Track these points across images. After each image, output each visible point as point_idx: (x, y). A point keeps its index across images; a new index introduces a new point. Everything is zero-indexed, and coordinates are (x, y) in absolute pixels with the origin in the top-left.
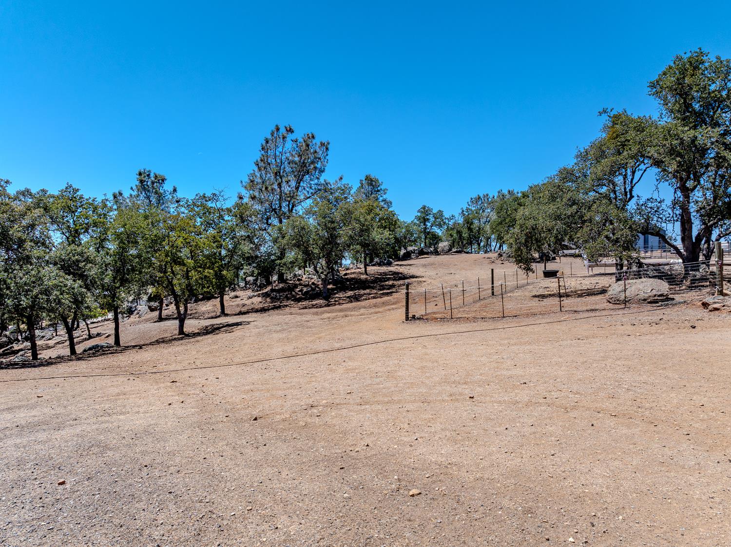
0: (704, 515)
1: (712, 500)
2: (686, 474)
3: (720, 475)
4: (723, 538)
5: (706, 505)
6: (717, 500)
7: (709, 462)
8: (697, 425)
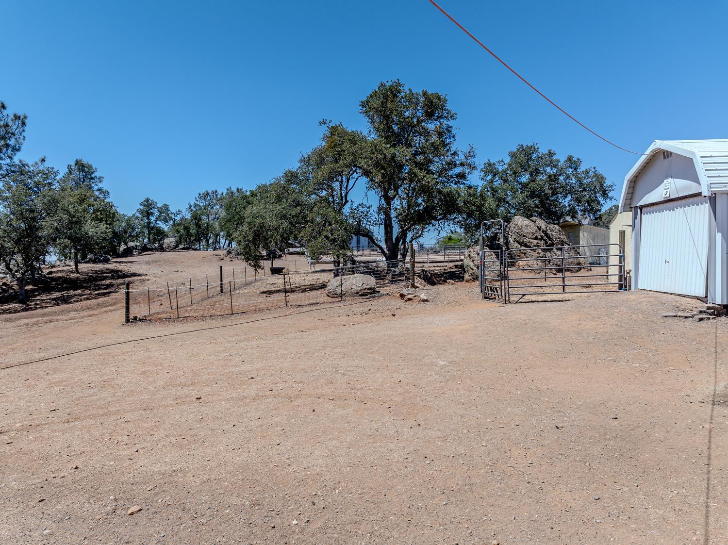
0: (401, 474)
1: (407, 460)
2: (388, 442)
3: (412, 438)
4: (414, 491)
5: (402, 466)
6: (410, 459)
7: (405, 429)
8: (395, 399)
